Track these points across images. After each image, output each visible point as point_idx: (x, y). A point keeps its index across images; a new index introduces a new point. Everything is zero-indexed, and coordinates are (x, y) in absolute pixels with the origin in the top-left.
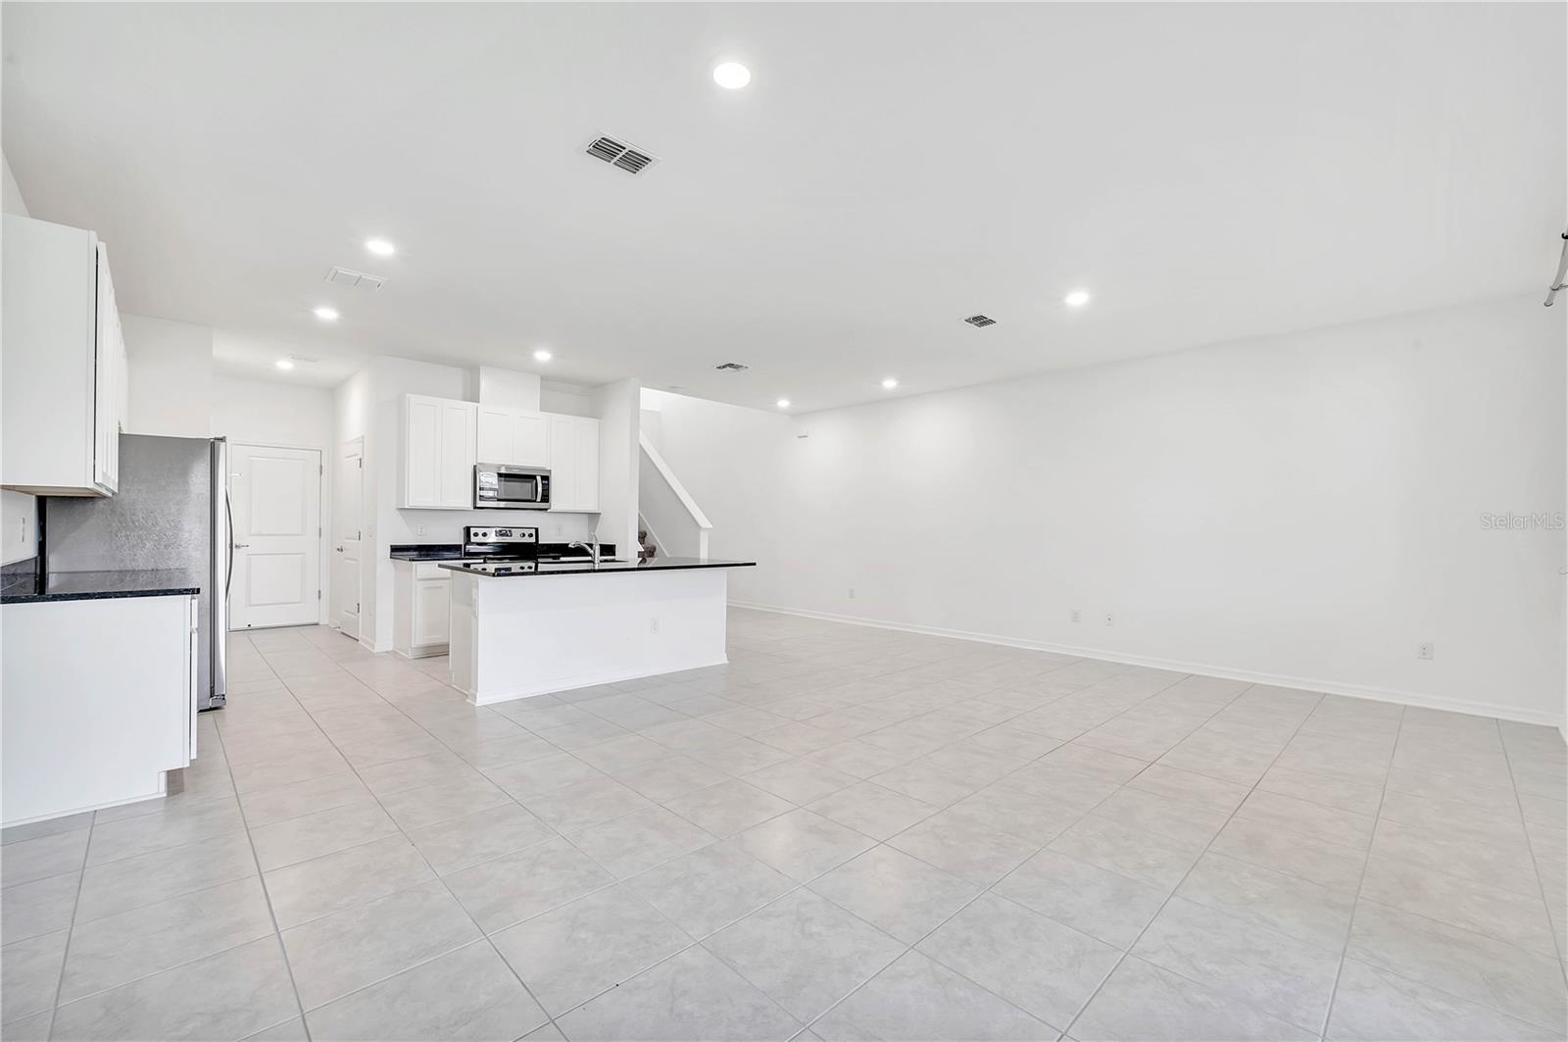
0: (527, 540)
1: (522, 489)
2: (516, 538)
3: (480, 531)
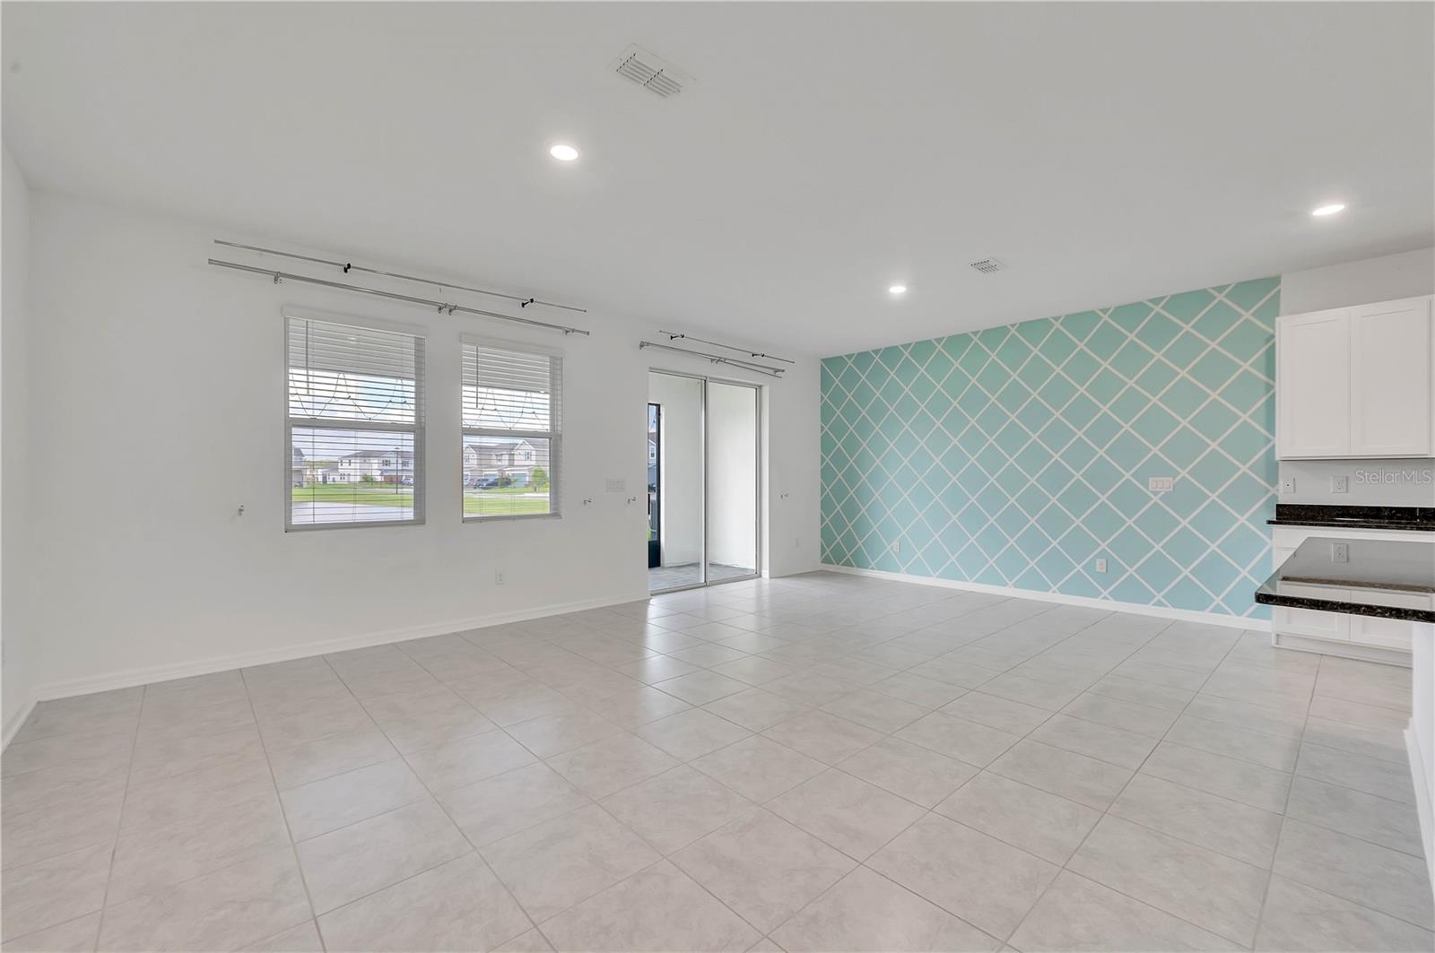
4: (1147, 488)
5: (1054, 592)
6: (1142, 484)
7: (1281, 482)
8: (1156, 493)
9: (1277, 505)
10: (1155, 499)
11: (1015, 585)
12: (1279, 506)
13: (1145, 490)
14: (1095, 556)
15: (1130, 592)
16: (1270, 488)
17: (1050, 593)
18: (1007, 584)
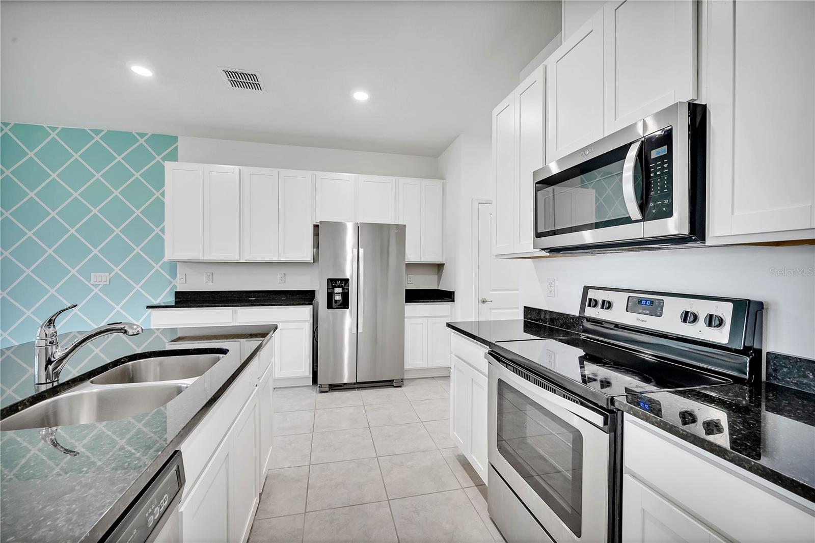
4: (90, 283)
6: (87, 280)
7: (178, 275)
8: (96, 286)
9: (175, 292)
10: (96, 290)
12: (176, 293)
13: (87, 283)
16: (172, 280)
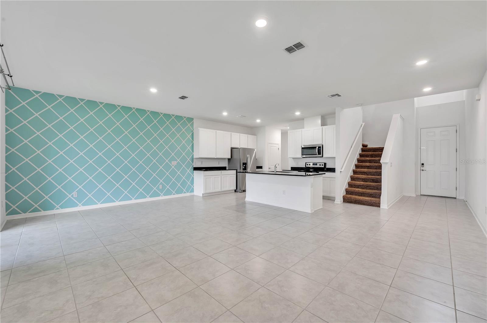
0: (321, 167)
1: (310, 151)
2: (318, 166)
3: (308, 164)
4: (171, 164)
5: (148, 198)
7: (194, 162)
8: (173, 165)
9: (193, 167)
10: (173, 167)
11: (135, 199)
14: (159, 184)
15: (168, 193)
16: (192, 164)
17: (147, 198)
18: (132, 199)
